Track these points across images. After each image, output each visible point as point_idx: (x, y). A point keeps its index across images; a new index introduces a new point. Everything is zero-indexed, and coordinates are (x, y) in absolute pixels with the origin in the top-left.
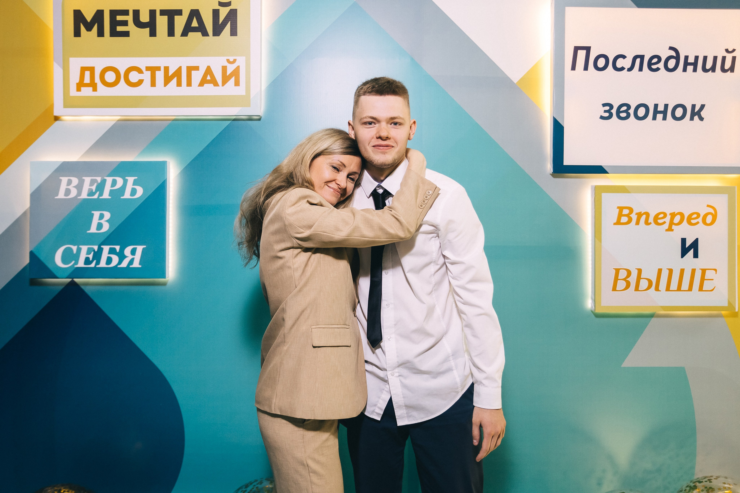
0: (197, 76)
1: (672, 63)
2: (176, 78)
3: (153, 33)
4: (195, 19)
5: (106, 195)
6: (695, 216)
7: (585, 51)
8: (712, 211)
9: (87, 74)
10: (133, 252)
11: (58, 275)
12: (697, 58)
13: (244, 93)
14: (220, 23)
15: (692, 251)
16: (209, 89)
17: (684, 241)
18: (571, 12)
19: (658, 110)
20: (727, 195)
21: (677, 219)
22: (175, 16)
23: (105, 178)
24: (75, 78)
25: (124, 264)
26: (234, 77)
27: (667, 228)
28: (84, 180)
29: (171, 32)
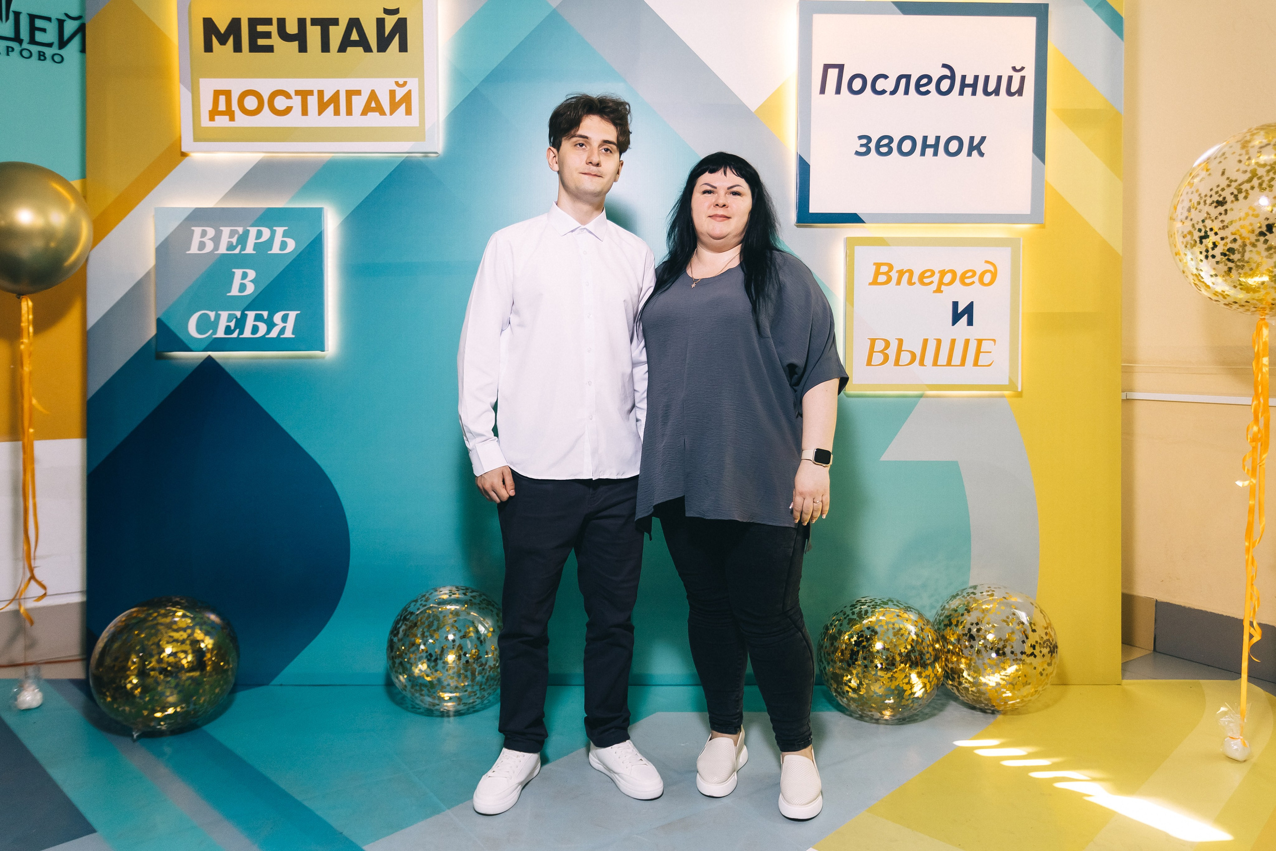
0: (359, 103)
1: (945, 85)
2: (332, 106)
3: (303, 48)
4: (354, 30)
5: (249, 250)
6: (970, 274)
7: (836, 71)
8: (991, 268)
9: (222, 99)
10: (285, 319)
11: (191, 346)
12: (976, 78)
13: (417, 124)
14: (386, 36)
15: (965, 317)
16: (373, 119)
17: (955, 304)
18: (820, 21)
19: (927, 144)
20: (1009, 249)
21: (948, 278)
22: (330, 27)
23: (248, 228)
24: (206, 105)
25: (274, 334)
26: (404, 104)
27: (935, 289)
28: (222, 230)
29: (325, 48)
